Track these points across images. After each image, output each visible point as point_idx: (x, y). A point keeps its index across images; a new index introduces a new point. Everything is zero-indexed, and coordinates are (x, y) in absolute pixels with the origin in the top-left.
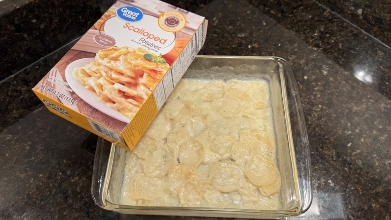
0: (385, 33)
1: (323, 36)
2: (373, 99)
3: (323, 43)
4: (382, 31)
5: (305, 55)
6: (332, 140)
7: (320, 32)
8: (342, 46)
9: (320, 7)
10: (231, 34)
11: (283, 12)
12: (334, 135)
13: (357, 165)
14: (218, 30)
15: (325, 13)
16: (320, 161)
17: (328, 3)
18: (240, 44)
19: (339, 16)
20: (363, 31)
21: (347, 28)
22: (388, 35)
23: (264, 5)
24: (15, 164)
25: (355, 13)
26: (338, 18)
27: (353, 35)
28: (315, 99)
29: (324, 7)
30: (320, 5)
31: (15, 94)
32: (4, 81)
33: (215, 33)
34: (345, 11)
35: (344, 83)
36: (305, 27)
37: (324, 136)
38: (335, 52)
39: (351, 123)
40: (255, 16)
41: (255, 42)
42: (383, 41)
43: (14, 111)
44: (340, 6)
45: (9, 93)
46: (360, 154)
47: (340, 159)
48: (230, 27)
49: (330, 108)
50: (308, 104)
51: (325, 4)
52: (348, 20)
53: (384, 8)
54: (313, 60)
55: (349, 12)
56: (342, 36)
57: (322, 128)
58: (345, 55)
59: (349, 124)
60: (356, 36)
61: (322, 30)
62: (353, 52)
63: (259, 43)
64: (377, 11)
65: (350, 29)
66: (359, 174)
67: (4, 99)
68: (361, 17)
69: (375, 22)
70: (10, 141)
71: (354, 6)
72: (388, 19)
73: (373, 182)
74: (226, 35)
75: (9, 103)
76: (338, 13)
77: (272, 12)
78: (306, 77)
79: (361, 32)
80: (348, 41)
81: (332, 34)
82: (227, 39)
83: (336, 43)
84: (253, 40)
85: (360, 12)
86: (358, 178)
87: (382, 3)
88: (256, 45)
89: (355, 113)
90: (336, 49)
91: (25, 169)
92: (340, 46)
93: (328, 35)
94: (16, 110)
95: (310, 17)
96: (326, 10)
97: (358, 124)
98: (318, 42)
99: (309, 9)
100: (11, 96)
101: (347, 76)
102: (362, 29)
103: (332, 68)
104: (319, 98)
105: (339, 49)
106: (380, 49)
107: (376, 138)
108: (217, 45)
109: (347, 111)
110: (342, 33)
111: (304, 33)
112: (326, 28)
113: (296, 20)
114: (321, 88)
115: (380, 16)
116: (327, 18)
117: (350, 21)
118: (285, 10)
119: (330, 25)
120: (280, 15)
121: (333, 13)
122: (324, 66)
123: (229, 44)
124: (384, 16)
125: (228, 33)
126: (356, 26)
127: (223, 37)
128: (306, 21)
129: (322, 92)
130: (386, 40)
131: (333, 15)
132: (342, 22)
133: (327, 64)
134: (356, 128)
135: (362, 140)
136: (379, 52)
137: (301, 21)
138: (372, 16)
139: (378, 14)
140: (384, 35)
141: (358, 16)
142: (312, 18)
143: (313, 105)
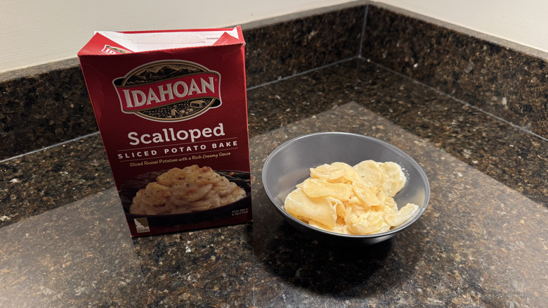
0: (538, 122)
1: (462, 125)
2: (531, 184)
3: (462, 130)
4: (533, 120)
5: (441, 139)
6: (482, 219)
7: (458, 121)
8: (487, 135)
9: (456, 102)
10: (352, 117)
11: (413, 103)
12: (483, 214)
13: (518, 247)
14: (336, 113)
15: (463, 107)
16: (466, 237)
17: (466, 97)
18: (362, 125)
19: (481, 110)
20: (511, 124)
21: (491, 120)
22: (542, 125)
23: (391, 97)
24: (82, 206)
25: (499, 103)
26: (479, 111)
27: (499, 127)
28: (456, 178)
29: (462, 102)
30: (457, 100)
31: (99, 146)
32: (91, 135)
33: (334, 114)
34: (487, 102)
35: (493, 166)
36: (440, 117)
37: (469, 213)
38: (479, 139)
39: (505, 204)
40: (380, 104)
41: (380, 124)
42: (537, 133)
43: (95, 161)
44: (480, 98)
45: (94, 146)
46: (520, 235)
47: (494, 239)
48: (351, 111)
49: (475, 188)
50: (447, 182)
51: (462, 99)
52: (491, 113)
53: (532, 92)
54: (451, 144)
55: (492, 104)
56: (486, 127)
57: (466, 206)
58: (490, 142)
59: (502, 205)
60: (503, 128)
61: (461, 120)
62: (500, 141)
63: (385, 126)
64: (524, 97)
65: (495, 121)
66: (522, 256)
67: (86, 150)
68: (507, 108)
69: (524, 110)
70: (81, 185)
71: (496, 96)
72: (538, 104)
73: (543, 267)
74: (346, 117)
75: (91, 153)
76: (479, 107)
77: (400, 102)
78: (443, 158)
79: (509, 126)
80: (493, 131)
81: (474, 124)
82: (347, 120)
83: (479, 132)
84: (378, 122)
85: (504, 101)
86: (521, 261)
87: (528, 87)
88: (381, 127)
89: (509, 195)
90: (479, 137)
91: (92, 213)
92: (484, 134)
93: (468, 125)
94: (97, 160)
95: (446, 109)
96: (464, 105)
97: (515, 206)
98: (456, 130)
99: (444, 102)
100: (95, 148)
101: (495, 161)
102: (509, 121)
103: (476, 152)
104: (461, 178)
105: (484, 138)
106: (534, 140)
107: (540, 222)
108: (335, 124)
109: (499, 192)
110: (485, 124)
111: (440, 121)
112: (465, 119)
113: (429, 111)
114: (464, 169)
115: (529, 102)
116: (466, 111)
117: (494, 114)
118: (416, 101)
119: (470, 116)
120: (409, 105)
121: (473, 107)
122: (465, 151)
123: (349, 124)
124: (533, 102)
125: (348, 115)
126: (502, 119)
127: (342, 118)
128: (441, 112)
129: (464, 172)
130: (540, 130)
131: (472, 109)
132: (485, 115)
133: (469, 149)
134: (511, 209)
135: (523, 222)
136: (533, 143)
137: (435, 111)
138: (520, 104)
139: (525, 100)
140: (537, 125)
141: (503, 106)
142: (448, 110)
143: (454, 183)
